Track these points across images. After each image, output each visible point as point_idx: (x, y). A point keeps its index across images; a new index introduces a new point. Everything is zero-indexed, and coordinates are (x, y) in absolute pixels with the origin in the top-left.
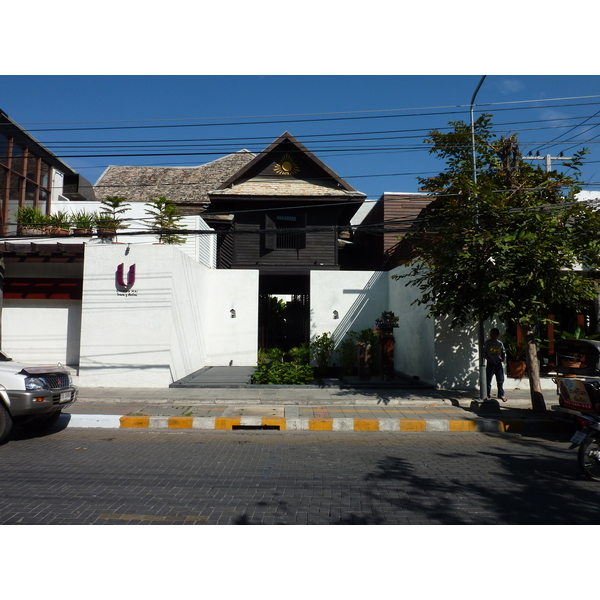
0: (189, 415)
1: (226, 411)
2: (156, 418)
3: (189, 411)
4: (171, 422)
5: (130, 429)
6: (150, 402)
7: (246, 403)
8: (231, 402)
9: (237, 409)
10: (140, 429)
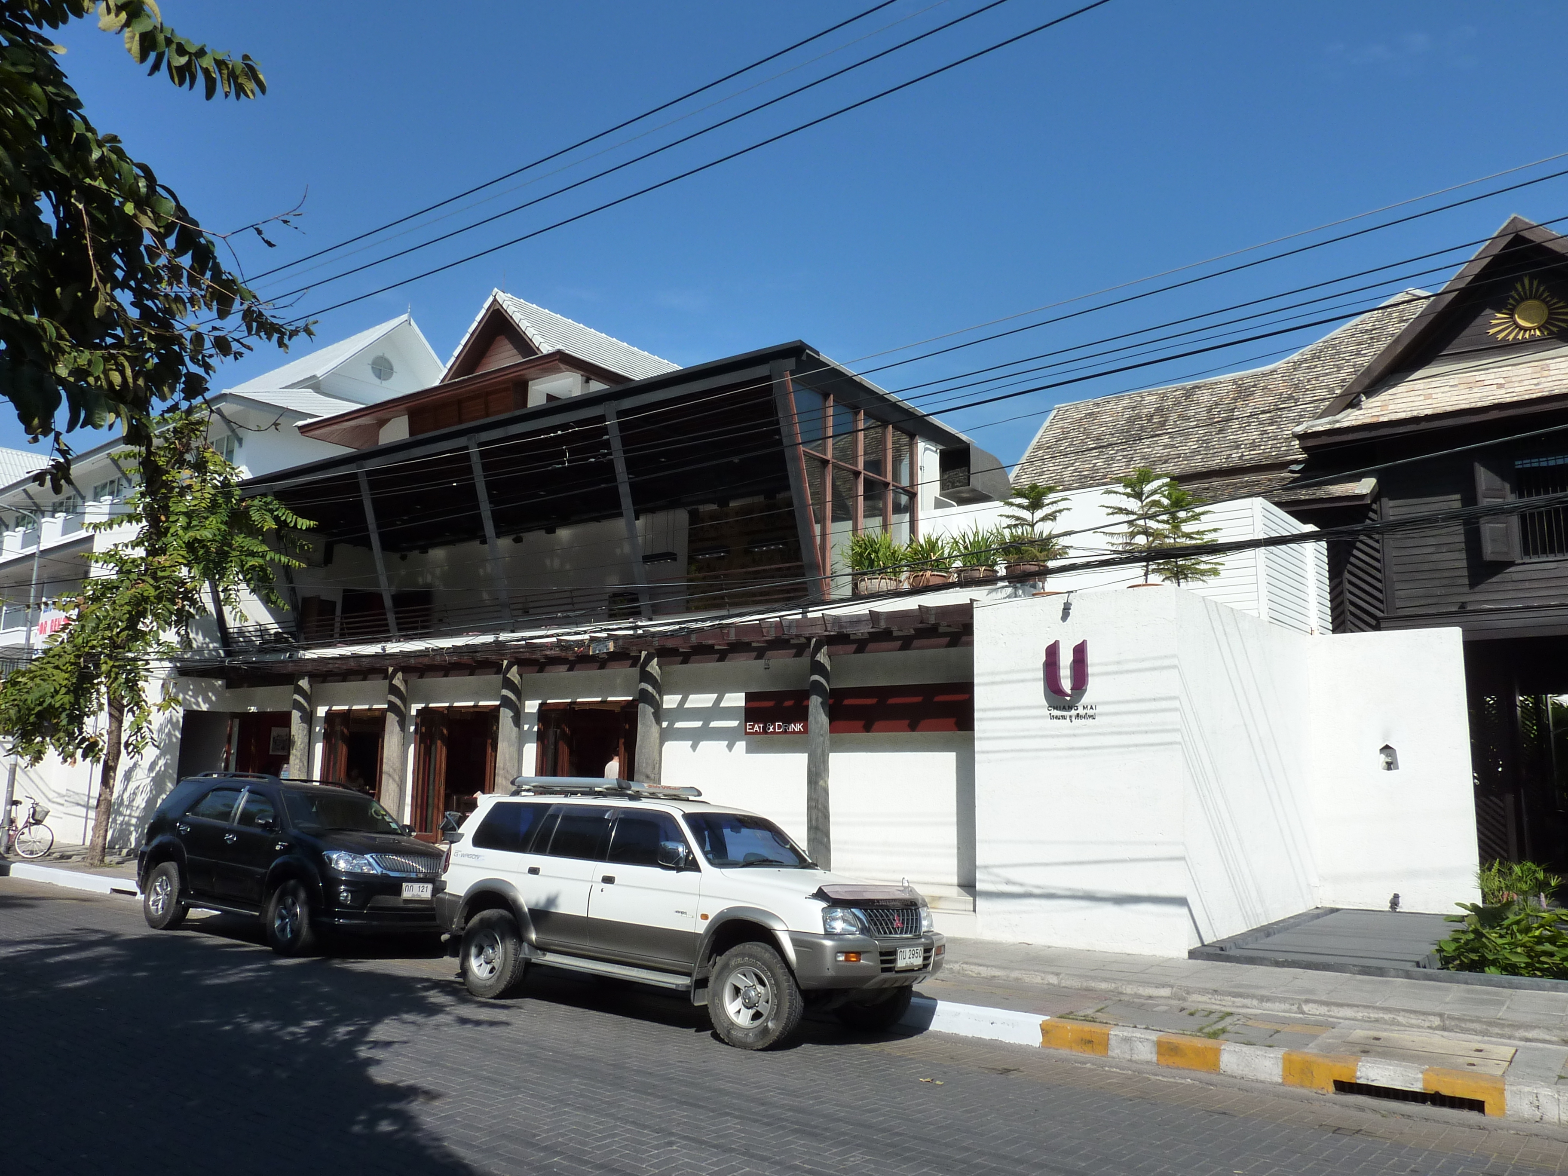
0: (1214, 1035)
1: (1326, 1037)
2: (1127, 1032)
3: (1220, 1026)
4: (1166, 1049)
5: (1064, 1052)
6: (1129, 990)
7: (1394, 1023)
8: (1348, 1012)
9: (1360, 1034)
10: (1087, 1055)
